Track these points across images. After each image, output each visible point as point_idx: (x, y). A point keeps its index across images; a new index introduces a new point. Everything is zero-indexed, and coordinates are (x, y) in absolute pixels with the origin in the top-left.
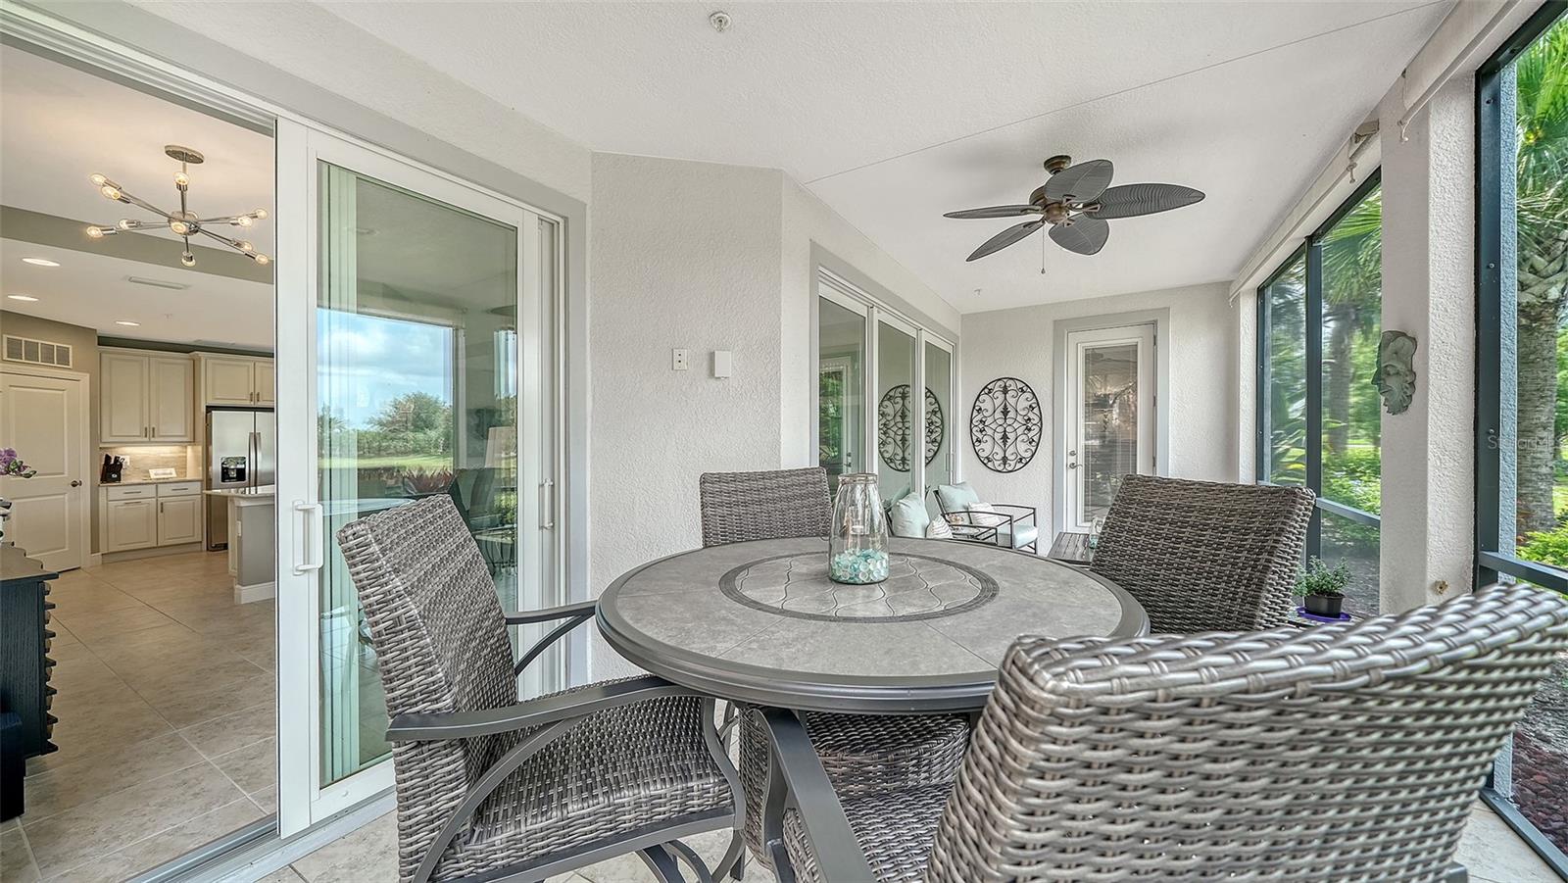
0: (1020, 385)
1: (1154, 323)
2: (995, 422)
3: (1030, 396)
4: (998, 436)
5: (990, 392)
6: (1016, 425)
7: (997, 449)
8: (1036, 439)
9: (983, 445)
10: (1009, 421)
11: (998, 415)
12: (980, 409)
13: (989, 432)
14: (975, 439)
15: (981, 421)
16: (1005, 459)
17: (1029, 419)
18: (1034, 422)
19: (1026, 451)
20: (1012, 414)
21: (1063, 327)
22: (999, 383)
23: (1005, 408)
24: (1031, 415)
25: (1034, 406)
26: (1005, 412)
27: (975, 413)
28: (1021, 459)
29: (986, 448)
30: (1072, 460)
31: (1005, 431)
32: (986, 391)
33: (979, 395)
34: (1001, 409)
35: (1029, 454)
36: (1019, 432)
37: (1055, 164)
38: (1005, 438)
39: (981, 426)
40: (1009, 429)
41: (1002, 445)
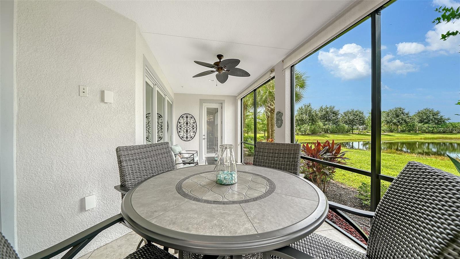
0: (191, 116)
1: (222, 103)
2: (184, 126)
3: (193, 119)
4: (185, 131)
5: (183, 117)
6: (190, 127)
7: (185, 134)
8: (195, 131)
9: (181, 133)
10: (188, 126)
11: (185, 124)
12: (180, 122)
13: (182, 129)
14: (178, 131)
15: (180, 126)
16: (187, 137)
17: (194, 126)
18: (195, 127)
19: (193, 135)
20: (189, 124)
21: (202, 101)
22: (185, 115)
23: (187, 122)
24: (194, 125)
25: (195, 122)
26: (187, 124)
27: (178, 123)
28: (191, 137)
29: (182, 134)
30: (204, 137)
31: (187, 129)
32: (182, 117)
33: (179, 118)
34: (186, 122)
35: (193, 136)
36: (191, 129)
37: (220, 57)
38: (187, 131)
39: (180, 127)
40: (188, 129)
41: (186, 133)
